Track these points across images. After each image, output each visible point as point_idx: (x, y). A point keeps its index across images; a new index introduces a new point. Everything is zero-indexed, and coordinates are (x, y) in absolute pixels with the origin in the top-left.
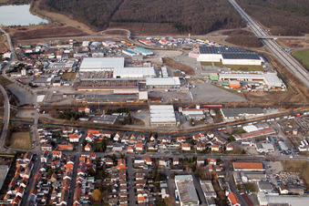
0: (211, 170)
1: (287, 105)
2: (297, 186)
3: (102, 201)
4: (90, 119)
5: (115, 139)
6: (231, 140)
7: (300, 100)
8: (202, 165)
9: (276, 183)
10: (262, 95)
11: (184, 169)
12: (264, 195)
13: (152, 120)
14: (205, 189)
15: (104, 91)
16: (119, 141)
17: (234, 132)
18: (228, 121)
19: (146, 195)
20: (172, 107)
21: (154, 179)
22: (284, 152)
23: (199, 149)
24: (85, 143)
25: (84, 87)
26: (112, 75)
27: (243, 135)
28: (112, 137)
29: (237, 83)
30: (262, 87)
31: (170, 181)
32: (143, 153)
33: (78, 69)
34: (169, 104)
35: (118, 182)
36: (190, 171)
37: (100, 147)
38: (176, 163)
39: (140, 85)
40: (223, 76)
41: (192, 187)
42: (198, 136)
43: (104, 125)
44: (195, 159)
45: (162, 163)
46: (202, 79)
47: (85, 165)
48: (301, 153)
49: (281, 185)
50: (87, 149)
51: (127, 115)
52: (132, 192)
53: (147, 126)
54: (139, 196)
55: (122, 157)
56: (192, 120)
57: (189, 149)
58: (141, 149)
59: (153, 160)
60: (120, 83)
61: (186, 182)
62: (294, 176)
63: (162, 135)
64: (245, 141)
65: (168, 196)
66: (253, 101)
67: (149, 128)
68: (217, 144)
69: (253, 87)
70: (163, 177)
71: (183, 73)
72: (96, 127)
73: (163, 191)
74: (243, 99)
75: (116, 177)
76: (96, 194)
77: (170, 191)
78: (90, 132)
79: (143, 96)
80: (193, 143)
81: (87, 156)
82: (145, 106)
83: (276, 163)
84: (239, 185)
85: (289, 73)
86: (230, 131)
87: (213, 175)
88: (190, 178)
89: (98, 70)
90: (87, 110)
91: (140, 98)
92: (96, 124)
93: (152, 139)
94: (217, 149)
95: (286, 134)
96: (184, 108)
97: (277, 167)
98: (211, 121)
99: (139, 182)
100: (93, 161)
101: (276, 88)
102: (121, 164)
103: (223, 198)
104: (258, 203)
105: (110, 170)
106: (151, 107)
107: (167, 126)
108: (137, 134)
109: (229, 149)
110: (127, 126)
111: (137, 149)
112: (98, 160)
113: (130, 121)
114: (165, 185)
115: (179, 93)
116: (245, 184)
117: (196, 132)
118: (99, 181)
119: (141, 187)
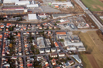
0: (49, 35)
1: (74, 13)
2: (77, 39)
3: (13, 47)
4: (8, 19)
5: (16, 26)
6: (55, 25)
7: (79, 11)
8: (46, 34)
9: (70, 39)
10: (66, 9)
11: (40, 35)
12: (66, 43)
13: (29, 19)
14: (47, 42)
15: (12, 10)
16: (18, 27)
17: (57, 22)
18: (54, 18)
19: (27, 45)
20: (36, 14)
21: (30, 39)
22: (73, 28)
23: (45, 28)
24: (6, 28)
25: (5, 8)
26: (15, 4)
27: (60, 23)
28: (16, 25)
29: (58, 6)
30: (66, 7)
31: (36, 39)
32: (26, 30)
33: (3, 2)
34: (35, 13)
35: (18, 41)
36: (42, 36)
37: (11, 29)
38: (37, 33)
39: (25, 7)
40: (53, 3)
41: (43, 41)
42: (44, 24)
43: (12, 21)
44: (44, 32)
45: (33, 34)
46: (46, 5)
47: (6, 35)
48: (78, 29)
49: (72, 39)
50: (7, 30)
51: (20, 17)
52: (23, 44)
53: (27, 21)
54: (25, 45)
55: (19, 32)
56: (43, 19)
57: (42, 28)
58: (25, 29)
59: (30, 33)
60: (18, 7)
61: (41, 39)
62: (76, 36)
63: (32, 24)
64: (60, 25)
65: (35, 44)
66: (63, 12)
67: (28, 22)
68: (51, 26)
69: (63, 7)
70: (33, 38)
71: (39, 3)
72: (10, 22)
73: (33, 43)
74: (59, 11)
75: (17, 39)
76: (10, 45)
77: (36, 43)
78: (8, 24)
79: (26, 11)
80: (43, 26)
81: (7, 32)
82: (26, 15)
83: (70, 32)
84: (58, 40)
85: (75, 2)
86: (55, 22)
87: (50, 37)
88: (42, 38)
89: (10, 2)
90: (6, 17)
91: (25, 12)
92: (10, 21)
93: (29, 25)
94: (51, 28)
95: (74, 22)
96: (40, 15)
97: (71, 33)
98: (49, 19)
99: (25, 40)
100: (9, 34)
101: (71, 7)
102: (19, 35)
103: (53, 44)
104: (65, 45)
105: (15, 37)
106: (29, 15)
107: (34, 21)
108: (24, 24)
109: (55, 28)
110: (20, 21)
111: (24, 29)
112: (11, 34)
113: (21, 20)
114: (34, 41)
115: (38, 10)
116: (60, 39)
117: (44, 22)
118: (12, 41)
119: (26, 42)
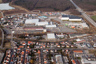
0: (67, 53)
1: (90, 33)
2: (93, 58)
3: (33, 63)
4: (29, 38)
5: (37, 44)
6: (72, 44)
7: (94, 31)
8: (64, 52)
9: (87, 57)
10: (82, 30)
11: (58, 53)
12: (83, 60)
13: (48, 38)
14: (65, 59)
15: (33, 29)
17: (73, 41)
18: (71, 38)
19: (47, 61)
20: (54, 34)
21: (49, 56)
22: (89, 47)
23: (63, 47)
24: (28, 45)
25: (26, 28)
26: (35, 25)
27: (76, 42)
28: (36, 43)
29: (74, 26)
30: (81, 27)
31: (54, 57)
32: (45, 48)
33: (24, 23)
34: (53, 33)
35: (38, 57)
36: (60, 53)
37: (32, 47)
38: (56, 51)
39: (44, 27)
40: (69, 24)
41: (61, 59)
42: (62, 43)
43: (33, 40)
44: (62, 50)
45: (52, 51)
46: (63, 25)
47: (28, 52)
48: (94, 48)
49: (88, 57)
50: (28, 47)
51: (40, 36)
52: (42, 60)
53: (46, 40)
54: (45, 61)
55: (39, 50)
56: (60, 38)
57: (60, 47)
58: (45, 47)
59: (49, 50)
60: (38, 27)
61: (59, 57)
62: (92, 54)
63: (51, 43)
64: (77, 44)
65: (54, 61)
66: (79, 32)
67: (47, 40)
68: (68, 45)
69: (79, 27)
70: (52, 55)
71: (57, 23)
72: (31, 41)
73: (52, 60)
74: (75, 31)
75: (37, 56)
76: (31, 61)
78: (29, 42)
80: (61, 45)
81: (28, 49)
82: (45, 34)
83: (87, 50)
84: (75, 58)
85: (89, 23)
86: (72, 41)
87: (67, 55)
88: (60, 56)
89: (31, 23)
90: (28, 35)
91: (44, 31)
92: (31, 40)
93: (48, 44)
94: (68, 47)
95: (89, 42)
96: (58, 34)
97: (87, 52)
98: (66, 38)
99: (44, 57)
100: (30, 51)
101: (86, 27)
102: (39, 52)
103: (71, 62)
104: (82, 63)
105: (35, 54)
106: (48, 34)
107: (53, 40)
108: (44, 42)
109: (72, 47)
110: (40, 40)
111: (44, 47)
112: (32, 51)
113: (41, 38)
114: (53, 58)
115: (56, 30)
116: (77, 57)
117: (62, 42)
118: (32, 57)
119: (45, 59)
